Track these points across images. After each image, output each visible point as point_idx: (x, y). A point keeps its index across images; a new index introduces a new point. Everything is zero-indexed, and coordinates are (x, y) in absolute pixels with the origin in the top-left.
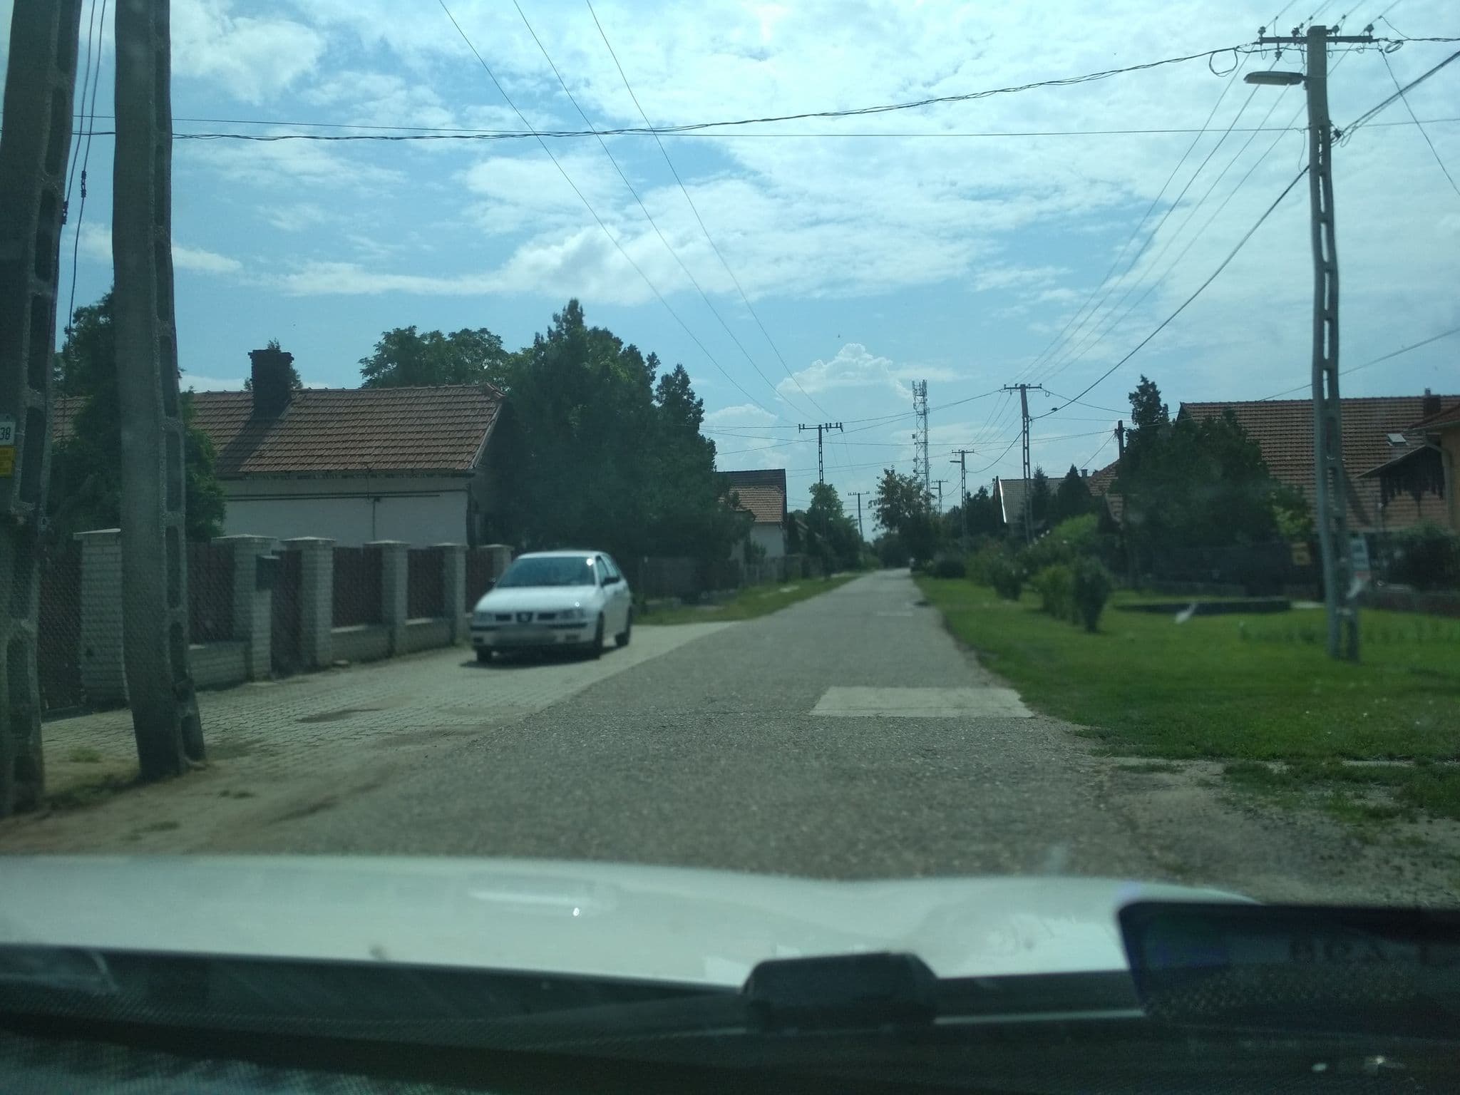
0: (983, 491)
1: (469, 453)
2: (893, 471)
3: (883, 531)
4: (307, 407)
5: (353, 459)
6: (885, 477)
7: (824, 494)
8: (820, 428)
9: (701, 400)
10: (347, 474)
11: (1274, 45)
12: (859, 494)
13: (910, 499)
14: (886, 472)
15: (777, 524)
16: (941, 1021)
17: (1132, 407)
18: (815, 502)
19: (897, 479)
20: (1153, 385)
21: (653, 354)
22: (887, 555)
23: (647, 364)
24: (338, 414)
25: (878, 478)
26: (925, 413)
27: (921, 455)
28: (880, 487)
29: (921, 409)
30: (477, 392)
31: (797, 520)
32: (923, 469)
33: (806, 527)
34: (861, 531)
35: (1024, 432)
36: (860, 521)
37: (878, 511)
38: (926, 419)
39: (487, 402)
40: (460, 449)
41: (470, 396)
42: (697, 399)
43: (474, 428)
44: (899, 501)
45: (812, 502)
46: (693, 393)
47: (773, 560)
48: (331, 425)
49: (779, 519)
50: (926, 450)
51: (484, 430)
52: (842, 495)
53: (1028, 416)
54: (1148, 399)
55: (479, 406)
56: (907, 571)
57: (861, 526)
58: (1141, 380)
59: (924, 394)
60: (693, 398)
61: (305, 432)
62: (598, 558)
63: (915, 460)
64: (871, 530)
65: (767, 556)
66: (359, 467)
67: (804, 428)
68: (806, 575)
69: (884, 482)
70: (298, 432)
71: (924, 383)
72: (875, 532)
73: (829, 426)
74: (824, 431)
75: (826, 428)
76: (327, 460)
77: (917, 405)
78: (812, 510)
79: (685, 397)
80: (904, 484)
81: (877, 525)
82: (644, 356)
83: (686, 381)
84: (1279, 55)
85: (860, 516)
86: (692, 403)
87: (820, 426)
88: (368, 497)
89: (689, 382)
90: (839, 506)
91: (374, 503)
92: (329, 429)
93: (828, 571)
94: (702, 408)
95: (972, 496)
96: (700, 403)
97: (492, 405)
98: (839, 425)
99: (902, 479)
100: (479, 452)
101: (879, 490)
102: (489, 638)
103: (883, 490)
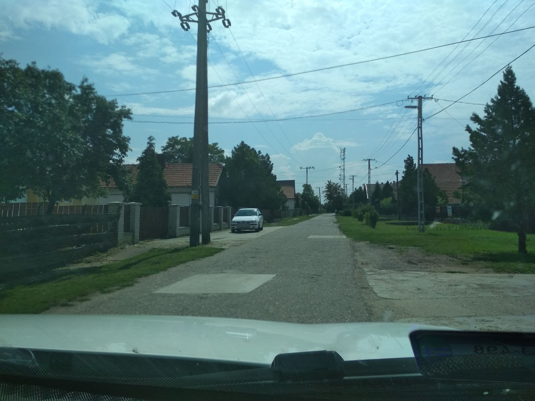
0: (360, 188)
1: (215, 181)
2: (331, 181)
3: (327, 201)
4: (170, 169)
5: (184, 183)
6: (328, 183)
7: (307, 187)
8: (307, 168)
9: (273, 163)
10: (183, 187)
11: (411, 99)
12: (319, 188)
13: (336, 191)
14: (328, 181)
15: (292, 199)
16: (345, 378)
17: (405, 164)
18: (304, 190)
19: (332, 184)
20: (412, 157)
21: (260, 151)
22: (328, 209)
23: (258, 153)
24: (178, 171)
25: (325, 183)
26: (344, 159)
27: (342, 174)
28: (326, 186)
29: (343, 157)
30: (216, 165)
31: (299, 197)
32: (343, 178)
33: (302, 200)
34: (320, 201)
35: (369, 173)
36: (320, 197)
37: (326, 195)
38: (344, 161)
39: (219, 168)
40: (212, 180)
41: (214, 166)
42: (272, 163)
43: (215, 175)
44: (332, 191)
45: (303, 190)
46: (271, 161)
47: (291, 210)
48: (176, 174)
49: (293, 197)
50: (344, 172)
51: (218, 175)
52: (313, 188)
53: (370, 169)
54: (410, 162)
55: (217, 169)
56: (334, 214)
57: (320, 199)
58: (408, 156)
59: (344, 152)
60: (270, 163)
61: (170, 176)
62: (257, 210)
63: (340, 175)
64: (323, 200)
65: (289, 209)
66: (186, 185)
67: (302, 168)
68: (301, 214)
69: (327, 185)
70: (168, 176)
71: (345, 149)
72: (325, 202)
73: (310, 167)
74: (308, 169)
75: (309, 168)
76: (177, 183)
77: (341, 156)
78: (304, 193)
79: (268, 163)
80: (334, 186)
81: (325, 199)
82: (257, 152)
83: (269, 158)
84: (412, 102)
85: (320, 196)
86: (270, 164)
87: (307, 167)
88: (188, 193)
89: (270, 158)
90: (313, 192)
91: (190, 195)
92: (176, 175)
93: (308, 214)
94: (273, 166)
95: (357, 189)
96: (273, 164)
97: (220, 169)
98: (313, 167)
99: (333, 184)
100: (217, 181)
101: (326, 187)
102: (236, 227)
103: (327, 188)
